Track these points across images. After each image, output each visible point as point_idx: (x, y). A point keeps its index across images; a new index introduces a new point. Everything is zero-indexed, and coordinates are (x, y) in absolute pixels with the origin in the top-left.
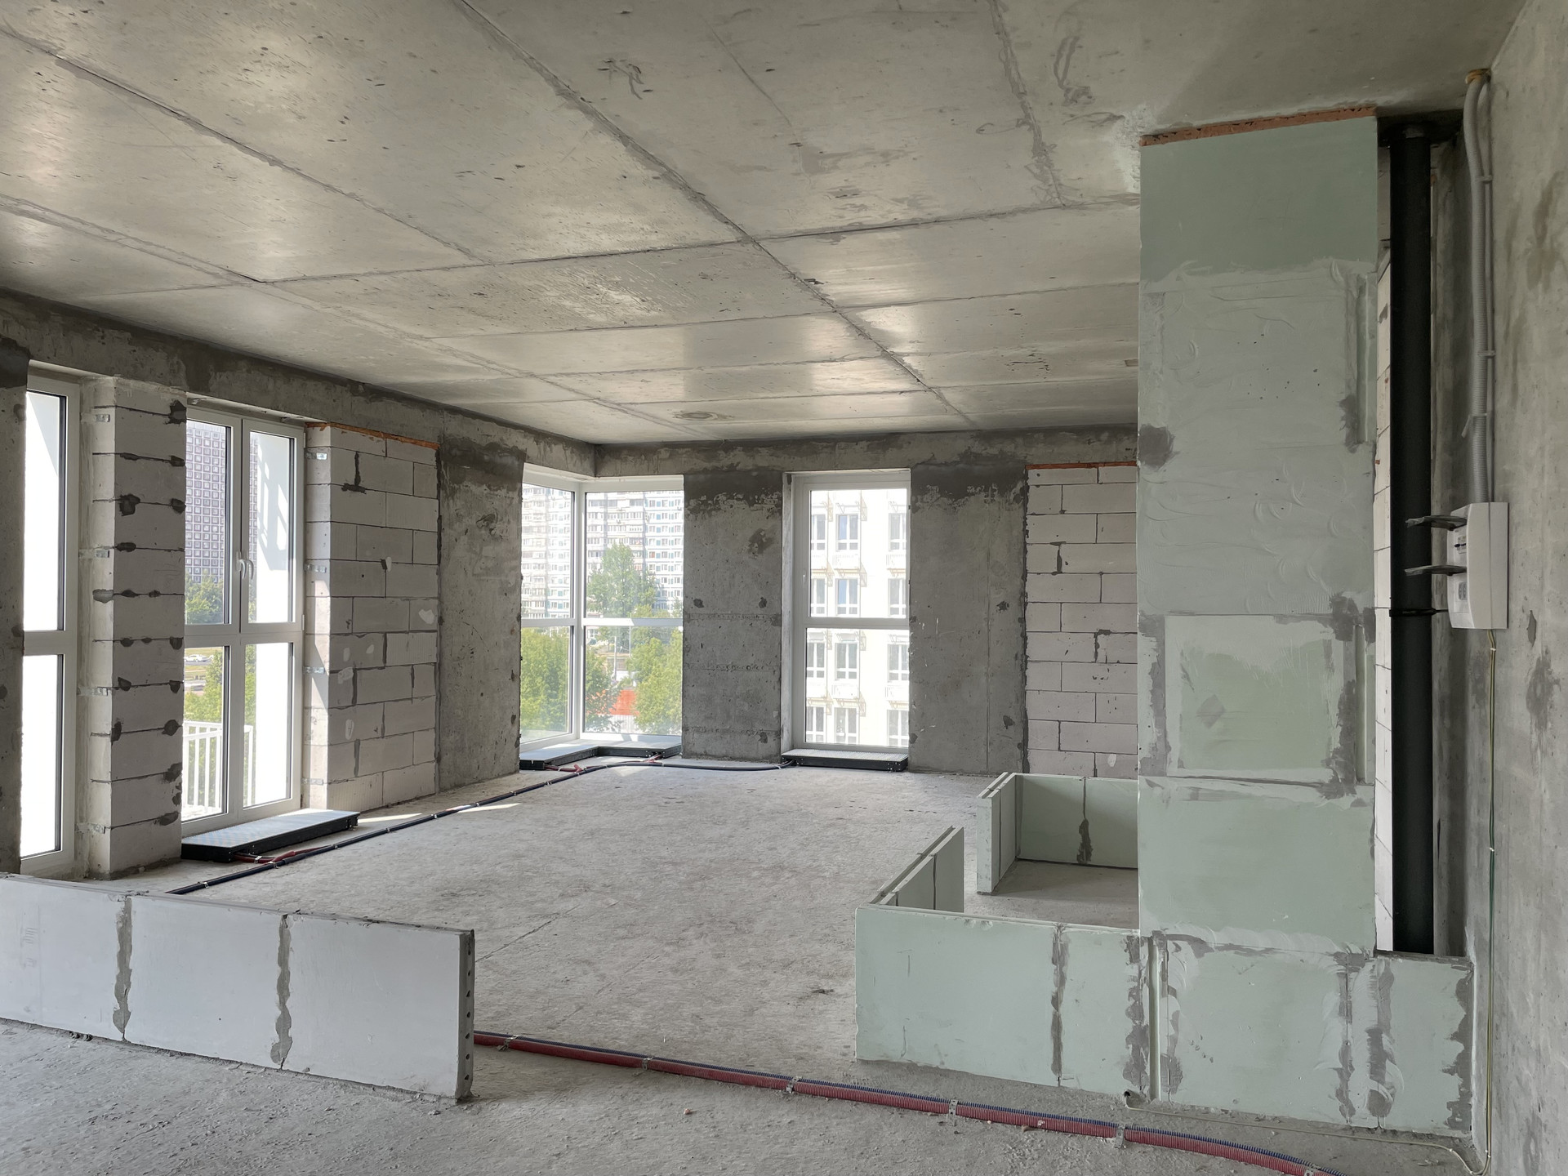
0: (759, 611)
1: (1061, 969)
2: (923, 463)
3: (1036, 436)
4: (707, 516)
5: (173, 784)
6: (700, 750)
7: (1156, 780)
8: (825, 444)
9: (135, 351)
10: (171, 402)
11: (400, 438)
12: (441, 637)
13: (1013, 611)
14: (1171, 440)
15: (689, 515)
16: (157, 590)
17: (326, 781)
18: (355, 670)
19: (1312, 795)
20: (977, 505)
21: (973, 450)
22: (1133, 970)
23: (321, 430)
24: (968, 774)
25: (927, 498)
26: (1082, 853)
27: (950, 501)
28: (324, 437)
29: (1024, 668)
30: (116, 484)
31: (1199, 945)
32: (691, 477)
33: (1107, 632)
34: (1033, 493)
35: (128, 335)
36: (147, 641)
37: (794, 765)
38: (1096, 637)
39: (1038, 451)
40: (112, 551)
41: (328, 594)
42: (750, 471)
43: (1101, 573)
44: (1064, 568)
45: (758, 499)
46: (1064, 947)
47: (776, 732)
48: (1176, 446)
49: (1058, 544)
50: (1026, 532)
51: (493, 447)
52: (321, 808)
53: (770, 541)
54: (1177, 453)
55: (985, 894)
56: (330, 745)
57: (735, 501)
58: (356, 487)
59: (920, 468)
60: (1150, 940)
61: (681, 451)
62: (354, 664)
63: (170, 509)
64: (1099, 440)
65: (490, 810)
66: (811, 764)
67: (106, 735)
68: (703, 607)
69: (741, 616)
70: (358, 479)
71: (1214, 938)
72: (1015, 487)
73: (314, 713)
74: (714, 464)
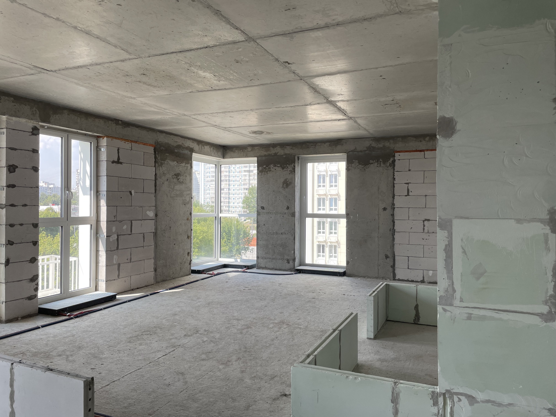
0: (286, 211)
1: (396, 406)
2: (351, 151)
3: (398, 139)
4: (266, 174)
5: (34, 283)
6: (264, 266)
7: (447, 308)
8: (312, 144)
9: (15, 105)
10: (33, 127)
11: (137, 142)
12: (156, 221)
13: (389, 211)
14: (456, 124)
15: (259, 173)
16: (26, 204)
17: (105, 280)
18: (118, 236)
19: (537, 320)
20: (373, 167)
21: (372, 145)
22: (435, 410)
23: (103, 139)
24: (370, 278)
25: (353, 165)
26: (415, 318)
27: (363, 166)
28: (104, 142)
29: (393, 235)
30: (6, 160)
31: (472, 400)
32: (260, 158)
33: (428, 220)
34: (397, 163)
35: (12, 99)
36: (21, 225)
37: (300, 273)
38: (423, 222)
39: (399, 145)
40: (5, 188)
41: (106, 205)
42: (283, 155)
43: (426, 196)
44: (410, 194)
45: (286, 167)
46: (398, 394)
47: (293, 259)
48: (458, 127)
49: (408, 184)
50: (394, 179)
51: (179, 147)
52: (103, 291)
53: (291, 183)
54: (459, 130)
55: (370, 339)
56: (107, 266)
57: (277, 167)
58: (118, 162)
59: (351, 153)
60: (444, 394)
61: (256, 148)
62: (117, 233)
63: (32, 171)
64: (425, 140)
65: (172, 292)
66: (306, 272)
67: (3, 264)
68: (264, 209)
69: (279, 213)
70: (119, 158)
71: (480, 396)
72: (389, 160)
73: (100, 253)
74: (269, 153)
